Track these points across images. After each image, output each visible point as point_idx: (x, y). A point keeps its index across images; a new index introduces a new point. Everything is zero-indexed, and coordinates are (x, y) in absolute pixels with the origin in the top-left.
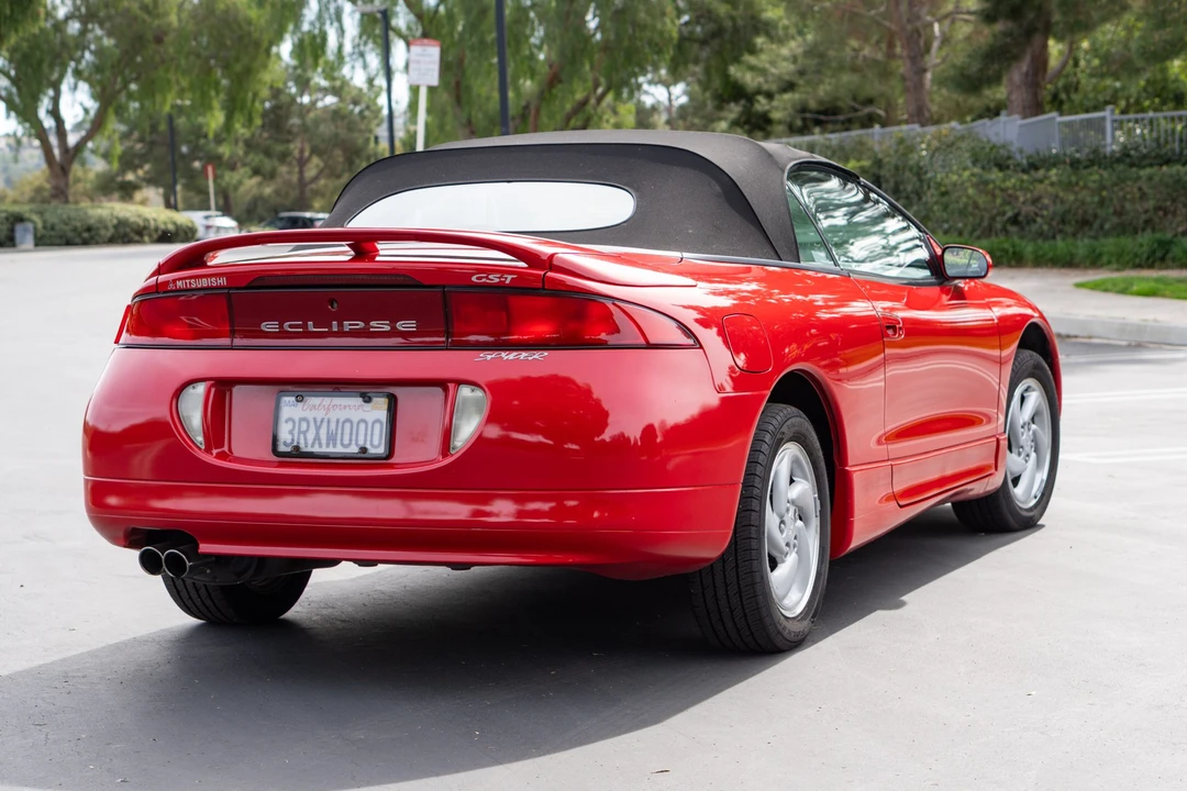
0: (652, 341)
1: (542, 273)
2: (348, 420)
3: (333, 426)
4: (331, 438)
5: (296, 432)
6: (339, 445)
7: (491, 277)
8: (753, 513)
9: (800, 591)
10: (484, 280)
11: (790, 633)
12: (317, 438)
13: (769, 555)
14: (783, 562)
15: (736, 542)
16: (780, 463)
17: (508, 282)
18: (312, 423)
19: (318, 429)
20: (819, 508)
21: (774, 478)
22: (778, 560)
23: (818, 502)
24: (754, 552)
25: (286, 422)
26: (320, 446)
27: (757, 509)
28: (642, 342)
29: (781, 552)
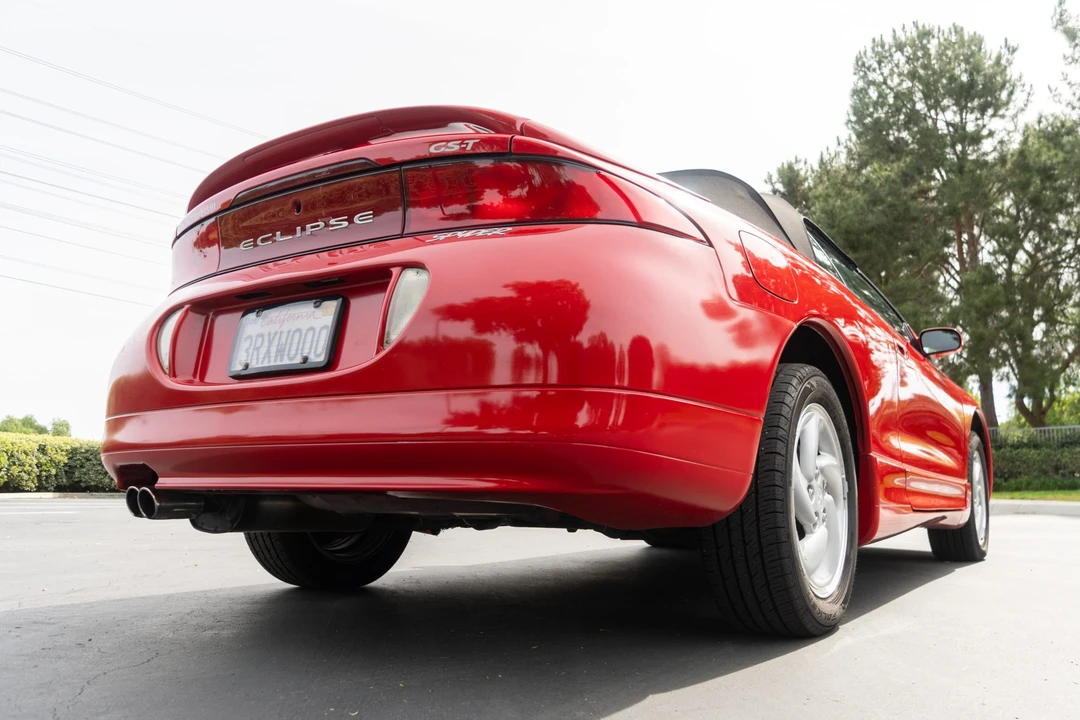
0: (645, 218)
1: (510, 136)
2: (299, 330)
3: (284, 336)
4: (280, 352)
5: (251, 351)
6: (286, 358)
7: (450, 144)
8: (778, 457)
9: (830, 572)
10: (442, 150)
11: (820, 612)
12: (268, 352)
13: (797, 522)
14: (812, 532)
15: (757, 490)
16: (807, 422)
17: (469, 148)
18: (266, 338)
19: (270, 342)
20: (847, 490)
21: (802, 432)
22: (806, 528)
23: (846, 483)
24: (779, 503)
25: (246, 339)
26: (269, 362)
27: (783, 452)
28: (634, 219)
29: (810, 519)
